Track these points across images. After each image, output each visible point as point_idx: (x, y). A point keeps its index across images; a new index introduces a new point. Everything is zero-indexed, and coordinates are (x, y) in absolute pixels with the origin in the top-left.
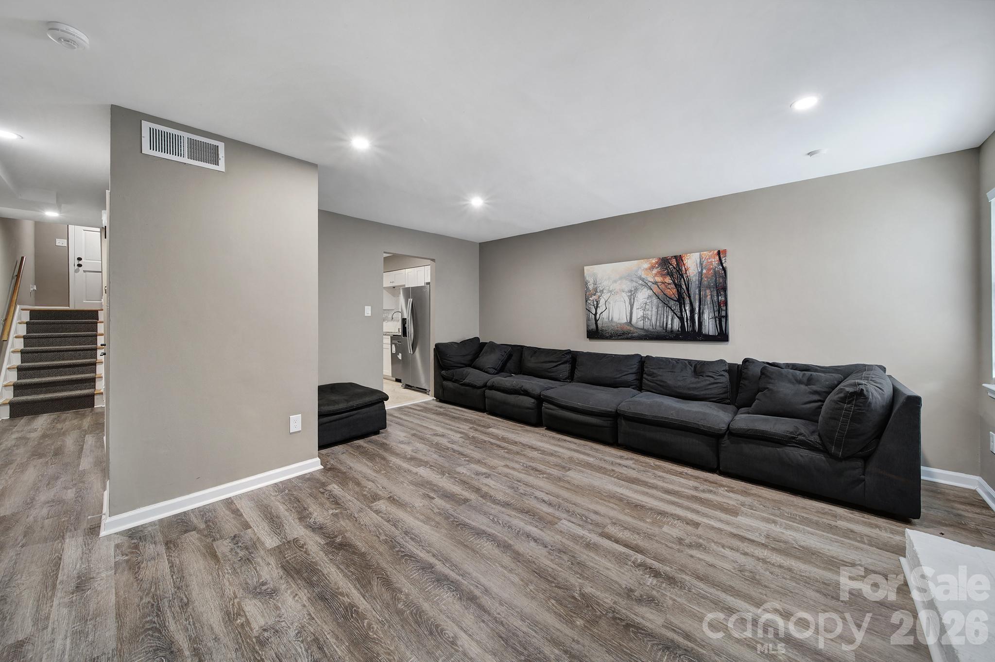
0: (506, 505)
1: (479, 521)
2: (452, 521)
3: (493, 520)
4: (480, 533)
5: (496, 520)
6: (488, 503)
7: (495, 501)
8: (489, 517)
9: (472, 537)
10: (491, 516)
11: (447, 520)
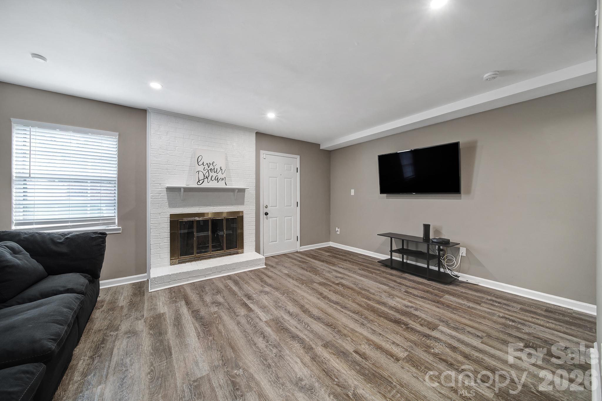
0: (294, 337)
1: (318, 327)
2: (335, 329)
3: (308, 326)
4: (318, 319)
5: (306, 326)
6: (308, 340)
7: (301, 341)
8: (310, 329)
9: (323, 317)
10: (309, 329)
11: (339, 330)
